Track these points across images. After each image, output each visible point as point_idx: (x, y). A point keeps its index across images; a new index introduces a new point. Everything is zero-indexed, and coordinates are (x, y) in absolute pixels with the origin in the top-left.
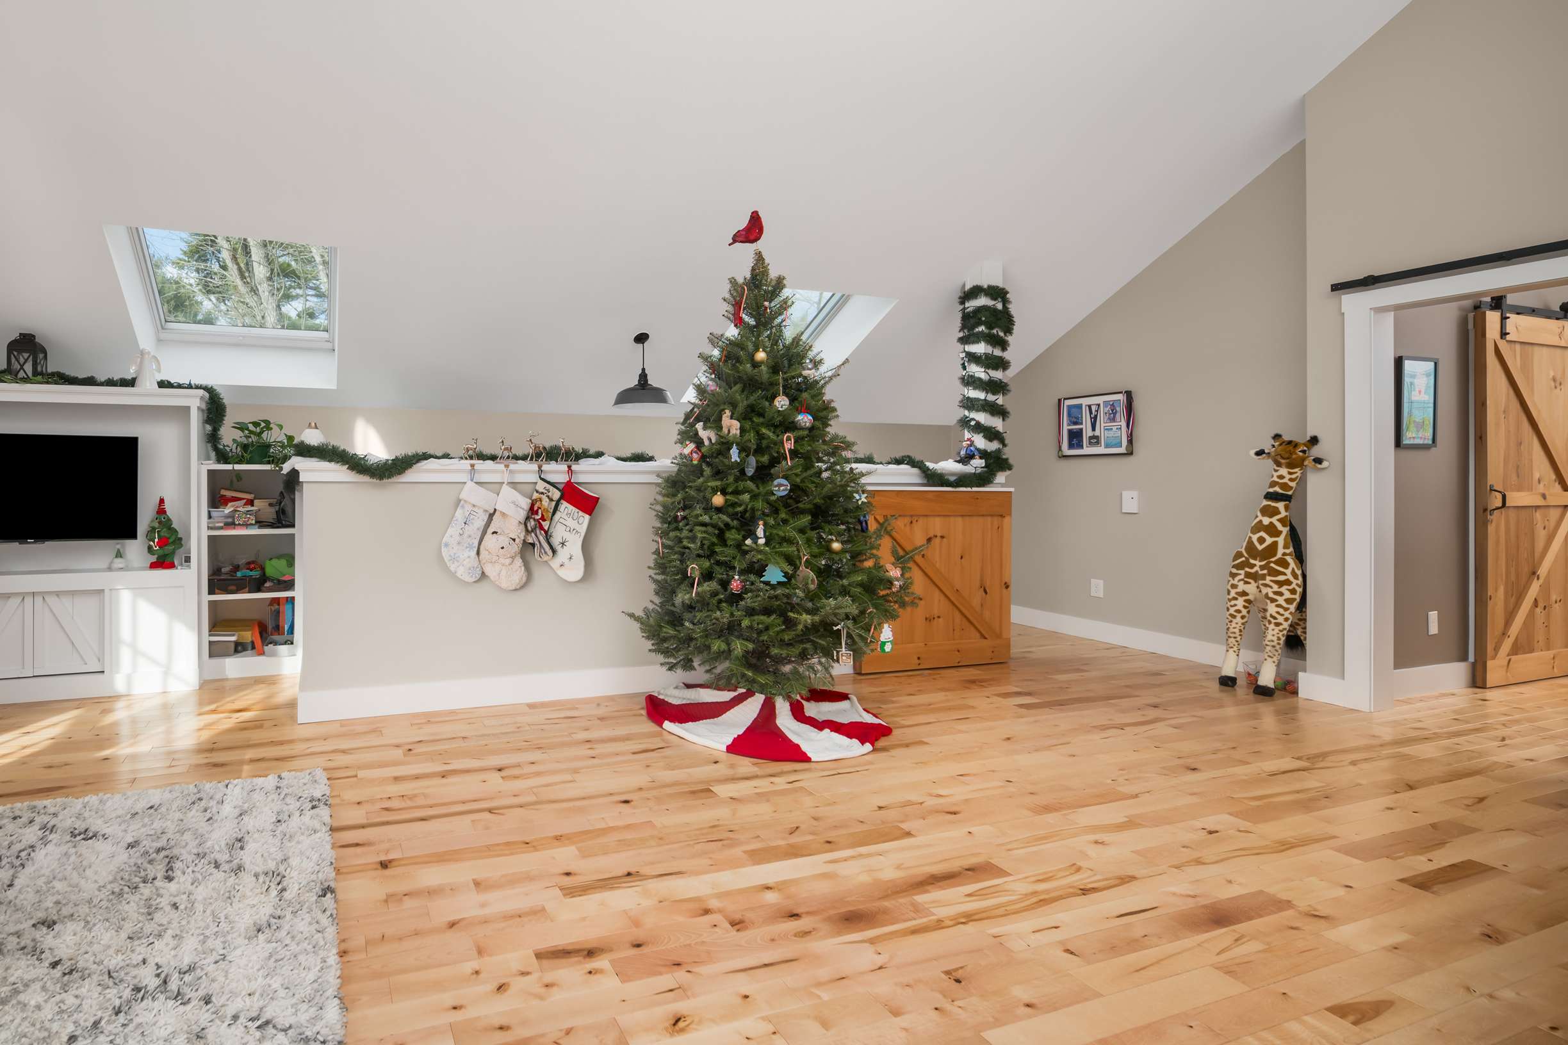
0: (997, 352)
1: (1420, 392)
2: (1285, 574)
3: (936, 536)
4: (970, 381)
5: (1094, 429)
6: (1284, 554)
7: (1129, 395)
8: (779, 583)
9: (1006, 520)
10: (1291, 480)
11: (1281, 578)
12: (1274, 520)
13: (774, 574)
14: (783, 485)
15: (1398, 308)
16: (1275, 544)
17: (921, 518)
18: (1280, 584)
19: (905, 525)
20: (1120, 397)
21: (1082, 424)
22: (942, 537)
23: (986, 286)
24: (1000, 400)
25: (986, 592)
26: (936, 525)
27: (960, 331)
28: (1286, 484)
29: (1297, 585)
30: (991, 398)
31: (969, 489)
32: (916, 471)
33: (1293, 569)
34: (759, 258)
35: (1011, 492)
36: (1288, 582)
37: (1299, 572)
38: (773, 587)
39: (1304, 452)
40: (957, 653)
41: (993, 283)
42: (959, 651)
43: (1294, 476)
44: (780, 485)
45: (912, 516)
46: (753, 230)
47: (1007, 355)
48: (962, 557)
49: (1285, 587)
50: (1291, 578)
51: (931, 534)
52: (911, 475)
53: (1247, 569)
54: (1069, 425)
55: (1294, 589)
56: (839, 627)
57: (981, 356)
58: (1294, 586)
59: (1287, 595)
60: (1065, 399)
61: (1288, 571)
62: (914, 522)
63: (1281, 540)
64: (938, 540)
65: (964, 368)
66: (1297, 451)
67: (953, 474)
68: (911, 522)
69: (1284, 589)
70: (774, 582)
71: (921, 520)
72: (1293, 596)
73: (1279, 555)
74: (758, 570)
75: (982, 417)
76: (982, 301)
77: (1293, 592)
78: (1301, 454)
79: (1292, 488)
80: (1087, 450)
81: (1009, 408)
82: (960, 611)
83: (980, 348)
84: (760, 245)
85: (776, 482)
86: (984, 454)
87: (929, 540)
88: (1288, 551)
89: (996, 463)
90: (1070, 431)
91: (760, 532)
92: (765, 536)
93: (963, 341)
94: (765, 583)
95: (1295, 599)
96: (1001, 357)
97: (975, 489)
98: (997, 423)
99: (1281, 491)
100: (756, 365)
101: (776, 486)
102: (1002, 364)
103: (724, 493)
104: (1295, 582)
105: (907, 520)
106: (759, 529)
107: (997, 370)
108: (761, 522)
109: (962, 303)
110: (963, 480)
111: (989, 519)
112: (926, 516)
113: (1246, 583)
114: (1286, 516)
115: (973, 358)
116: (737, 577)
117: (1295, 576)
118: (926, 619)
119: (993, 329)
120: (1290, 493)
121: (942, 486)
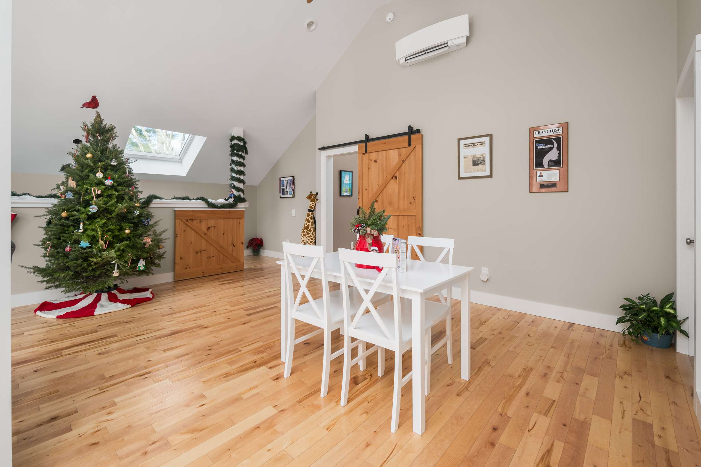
0: (241, 160)
1: (347, 181)
2: (310, 234)
3: (212, 227)
4: (232, 170)
5: (287, 189)
6: (311, 228)
7: (293, 177)
8: (87, 247)
9: (242, 221)
10: (313, 205)
11: (309, 235)
12: (309, 218)
13: (85, 244)
14: (95, 208)
15: (335, 156)
16: (309, 225)
17: (205, 220)
18: (309, 237)
19: (197, 223)
20: (291, 178)
21: (284, 187)
22: (215, 227)
23: (236, 137)
24: (242, 177)
25: (234, 246)
26: (212, 223)
27: (230, 151)
28: (312, 207)
29: (313, 237)
30: (238, 176)
31: (225, 209)
32: (204, 202)
33: (312, 232)
34: (99, 115)
35: (244, 210)
36: (311, 236)
37: (314, 233)
38: (84, 249)
39: (314, 197)
40: (221, 269)
41: (239, 136)
42: (221, 268)
43: (313, 204)
44: (93, 208)
45: (200, 219)
46: (93, 103)
47: (244, 162)
48: (223, 234)
49: (310, 238)
50: (312, 235)
51: (210, 226)
52: (203, 204)
53: (303, 233)
54: (282, 187)
55: (312, 238)
56: (114, 262)
57: (235, 161)
58: (312, 237)
59: (311, 240)
60: (281, 178)
61: (311, 233)
62: (202, 222)
63: (310, 224)
64: (213, 228)
65: (231, 165)
66: (312, 197)
67: (219, 204)
68: (200, 222)
69: (310, 239)
70: (85, 247)
71: (205, 221)
72: (312, 240)
73: (310, 228)
74: (78, 242)
75: (236, 183)
76: (236, 142)
77: (312, 239)
78: (313, 198)
79: (313, 208)
80: (286, 196)
81: (245, 181)
82: (222, 253)
83: (235, 158)
84: (98, 109)
85: (91, 207)
86: (235, 197)
87: (209, 228)
88: (312, 227)
89: (239, 200)
90: (282, 189)
91: (81, 227)
92: (83, 228)
93: (232, 155)
94: (80, 247)
95: (312, 241)
96: (242, 162)
97: (227, 209)
98: (241, 186)
99: (311, 209)
100: (87, 159)
101: (91, 208)
102: (242, 164)
103: (68, 211)
104: (312, 236)
105: (198, 221)
106: (81, 226)
107: (241, 167)
108: (82, 223)
109: (231, 141)
110: (223, 206)
111: (236, 220)
112: (207, 219)
113: (304, 237)
114: (312, 216)
115: (233, 162)
116: (68, 246)
117: (313, 234)
118: (207, 258)
119: (239, 152)
120: (312, 209)
121: (214, 208)
